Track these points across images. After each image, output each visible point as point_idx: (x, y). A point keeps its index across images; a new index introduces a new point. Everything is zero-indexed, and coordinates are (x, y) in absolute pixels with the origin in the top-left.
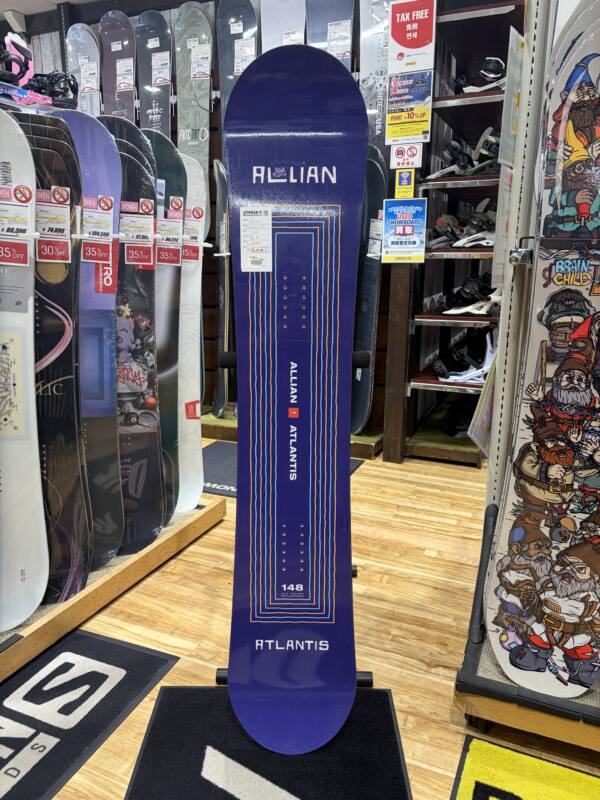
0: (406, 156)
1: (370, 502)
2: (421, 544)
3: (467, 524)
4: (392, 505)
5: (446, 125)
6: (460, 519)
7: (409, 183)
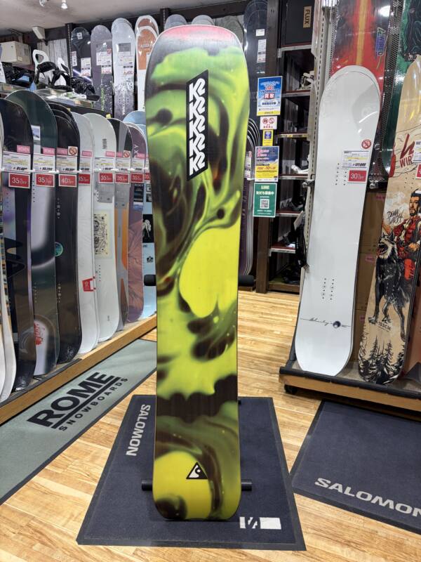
0: (268, 123)
7: (270, 138)
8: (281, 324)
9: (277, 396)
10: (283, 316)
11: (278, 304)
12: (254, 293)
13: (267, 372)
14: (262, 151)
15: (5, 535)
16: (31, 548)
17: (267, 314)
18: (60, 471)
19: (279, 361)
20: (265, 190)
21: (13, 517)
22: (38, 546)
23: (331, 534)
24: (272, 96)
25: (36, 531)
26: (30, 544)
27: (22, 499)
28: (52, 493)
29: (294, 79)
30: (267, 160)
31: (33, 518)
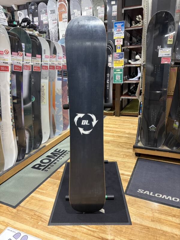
0: (119, 42)
1: (113, 124)
2: (125, 131)
3: (135, 127)
4: (118, 124)
5: (128, 33)
6: (133, 126)
7: (120, 48)
8: (128, 129)
9: (132, 158)
10: (128, 126)
11: (125, 121)
12: (114, 116)
13: (126, 148)
14: (116, 55)
15: (25, 219)
16: (38, 224)
17: (121, 125)
18: (44, 192)
19: (130, 143)
20: (118, 72)
21: (27, 211)
22: (40, 223)
23: (166, 213)
24: (120, 30)
25: (38, 216)
26: (37, 222)
27: (30, 204)
28: (43, 201)
29: (128, 23)
30: (118, 58)
31: (36, 211)
